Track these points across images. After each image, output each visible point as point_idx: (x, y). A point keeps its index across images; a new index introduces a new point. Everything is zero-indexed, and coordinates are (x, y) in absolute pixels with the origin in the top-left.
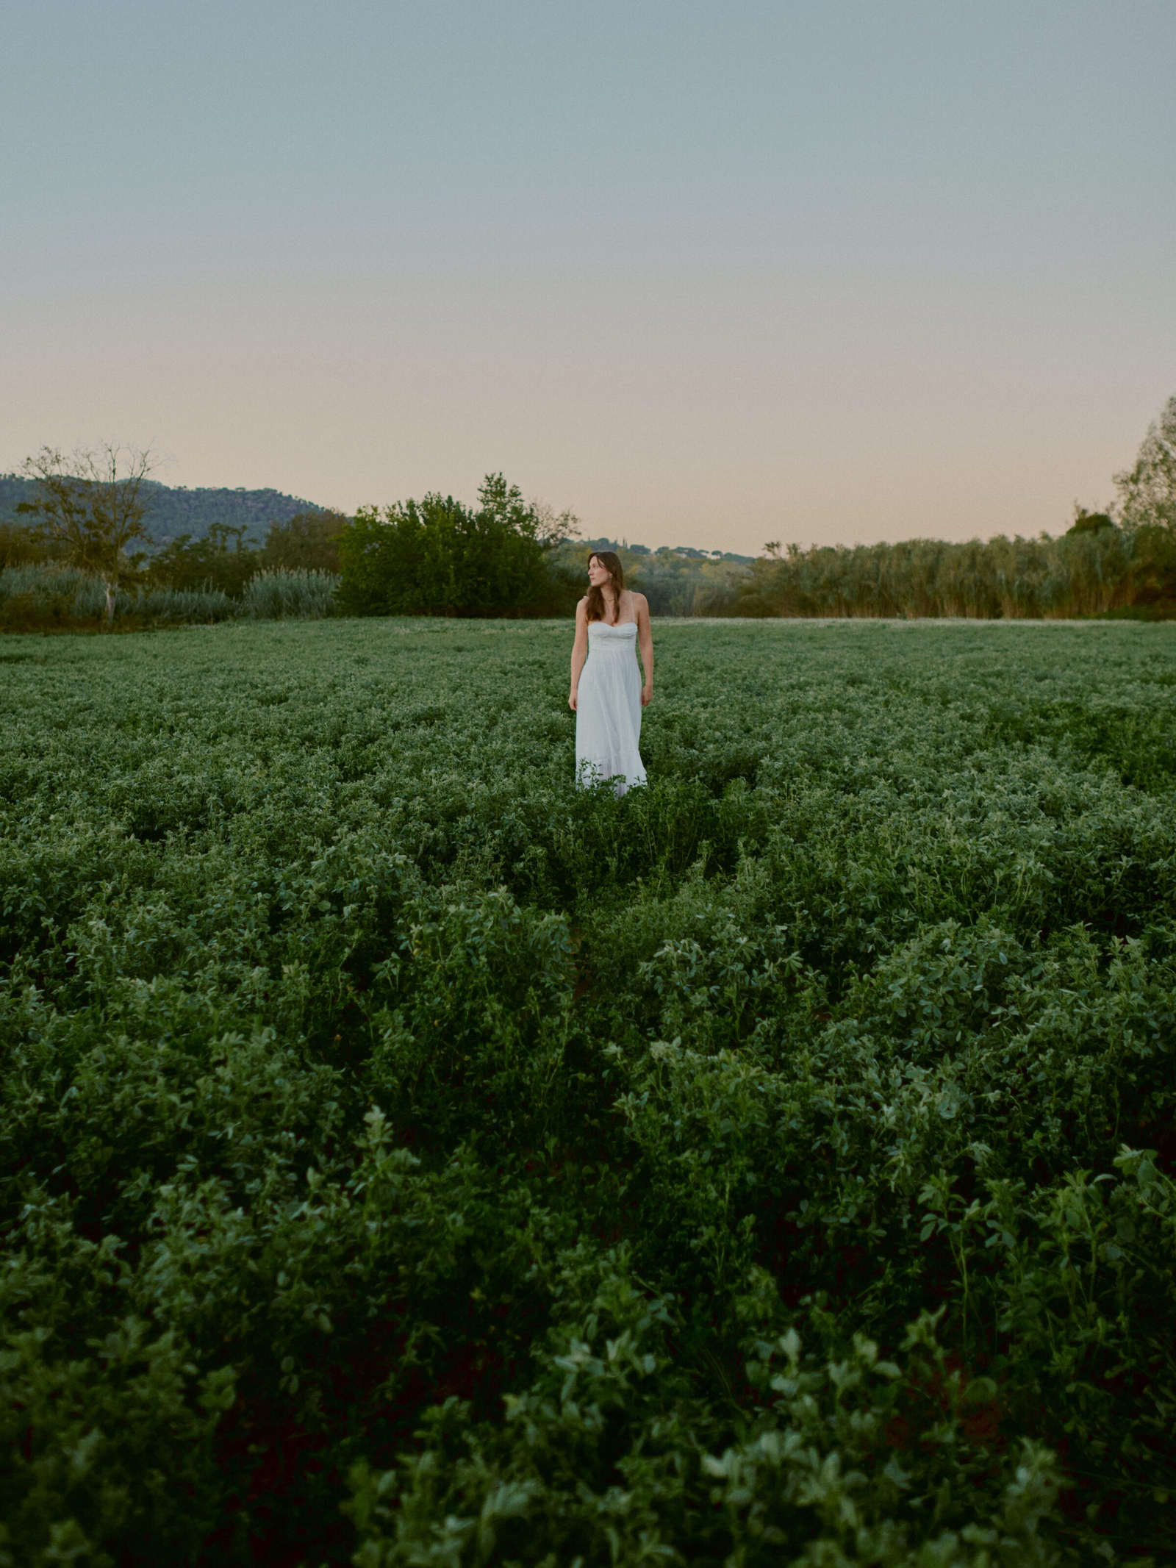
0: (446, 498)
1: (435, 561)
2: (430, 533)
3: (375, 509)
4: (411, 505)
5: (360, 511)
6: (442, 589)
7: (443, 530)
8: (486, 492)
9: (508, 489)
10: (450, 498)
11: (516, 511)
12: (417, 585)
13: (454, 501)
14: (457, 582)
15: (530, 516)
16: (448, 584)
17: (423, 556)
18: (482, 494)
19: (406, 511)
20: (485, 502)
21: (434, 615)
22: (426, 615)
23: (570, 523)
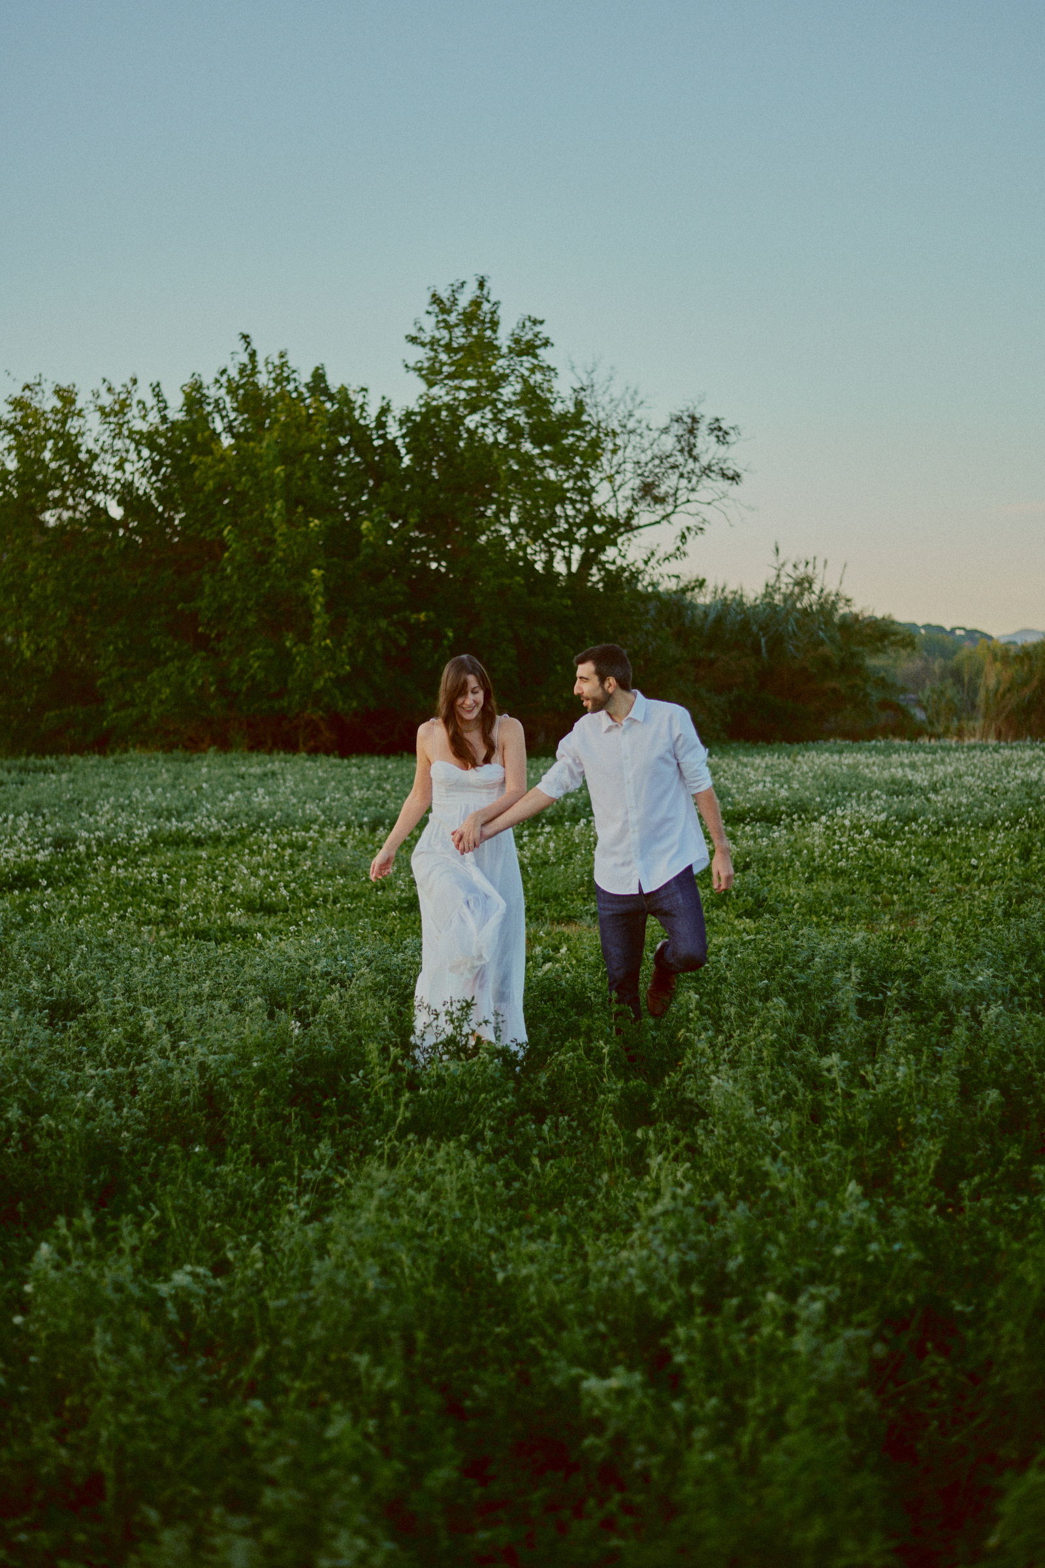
0: (305, 377)
1: (262, 559)
2: (245, 460)
3: (66, 396)
4: (195, 399)
5: (18, 404)
6: (285, 655)
7: (287, 456)
8: (434, 342)
9: (503, 339)
10: (319, 376)
11: (533, 399)
12: (202, 642)
13: (334, 383)
14: (335, 629)
15: (574, 420)
16: (304, 636)
17: (224, 547)
18: (420, 355)
19: (176, 413)
20: (430, 375)
21: (257, 745)
22: (224, 745)
23: (706, 444)
